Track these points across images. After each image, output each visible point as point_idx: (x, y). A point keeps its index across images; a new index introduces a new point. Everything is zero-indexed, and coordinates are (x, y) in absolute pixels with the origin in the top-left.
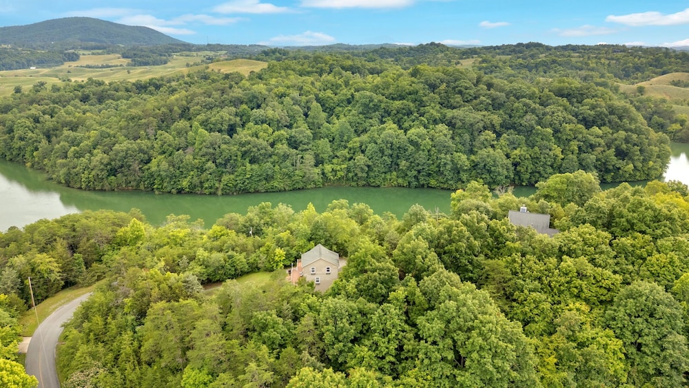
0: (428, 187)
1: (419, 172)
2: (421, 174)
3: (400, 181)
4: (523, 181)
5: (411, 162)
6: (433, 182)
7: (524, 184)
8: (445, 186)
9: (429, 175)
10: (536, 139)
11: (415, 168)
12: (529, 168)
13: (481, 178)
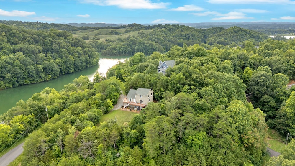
0: (24, 85)
1: (18, 78)
2: (19, 79)
3: (7, 85)
4: (63, 73)
5: (11, 74)
6: (27, 82)
7: (64, 74)
8: (34, 82)
9: (24, 78)
10: (62, 54)
11: (15, 76)
12: (64, 67)
13: (49, 74)
